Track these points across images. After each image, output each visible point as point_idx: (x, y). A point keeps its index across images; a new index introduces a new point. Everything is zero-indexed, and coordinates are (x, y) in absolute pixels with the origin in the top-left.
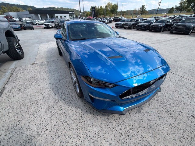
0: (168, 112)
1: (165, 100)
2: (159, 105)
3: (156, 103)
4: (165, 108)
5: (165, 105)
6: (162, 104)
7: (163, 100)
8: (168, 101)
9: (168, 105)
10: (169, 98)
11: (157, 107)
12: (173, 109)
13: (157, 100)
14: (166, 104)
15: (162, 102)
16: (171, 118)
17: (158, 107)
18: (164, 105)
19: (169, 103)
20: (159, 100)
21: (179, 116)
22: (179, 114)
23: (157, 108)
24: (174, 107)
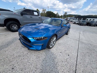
0: (20, 56)
1: (27, 57)
2: (24, 53)
4: (22, 55)
8: (26, 59)
9: (23, 58)
10: (29, 60)
12: (20, 59)
13: (27, 54)
16: (16, 56)
21: (16, 60)
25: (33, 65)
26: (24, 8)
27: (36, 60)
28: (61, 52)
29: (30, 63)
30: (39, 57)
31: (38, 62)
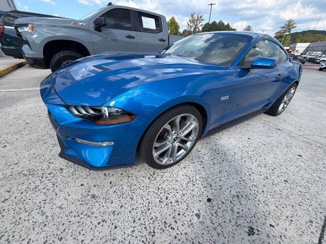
0: (31, 173)
1: (50, 185)
2: (52, 166)
3: (58, 165)
4: (40, 173)
5: (42, 177)
6: (50, 174)
7: (54, 180)
9: (38, 183)
10: (48, 201)
11: (51, 161)
12: (24, 187)
13: (61, 169)
14: (43, 180)
15: (52, 175)
16: (21, 170)
17: (50, 163)
18: (44, 176)
19: (40, 188)
20: (59, 174)
22: (9, 192)
23: (49, 161)
24: (24, 193)
25: (50, 229)
26: (110, 4)
27: (73, 208)
28: (209, 200)
29: (43, 214)
30: (94, 197)
31: (78, 219)
